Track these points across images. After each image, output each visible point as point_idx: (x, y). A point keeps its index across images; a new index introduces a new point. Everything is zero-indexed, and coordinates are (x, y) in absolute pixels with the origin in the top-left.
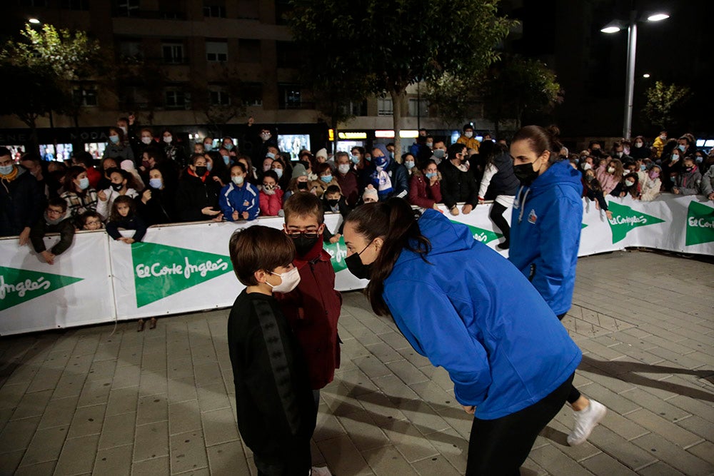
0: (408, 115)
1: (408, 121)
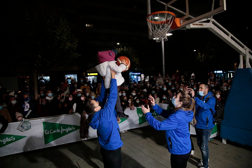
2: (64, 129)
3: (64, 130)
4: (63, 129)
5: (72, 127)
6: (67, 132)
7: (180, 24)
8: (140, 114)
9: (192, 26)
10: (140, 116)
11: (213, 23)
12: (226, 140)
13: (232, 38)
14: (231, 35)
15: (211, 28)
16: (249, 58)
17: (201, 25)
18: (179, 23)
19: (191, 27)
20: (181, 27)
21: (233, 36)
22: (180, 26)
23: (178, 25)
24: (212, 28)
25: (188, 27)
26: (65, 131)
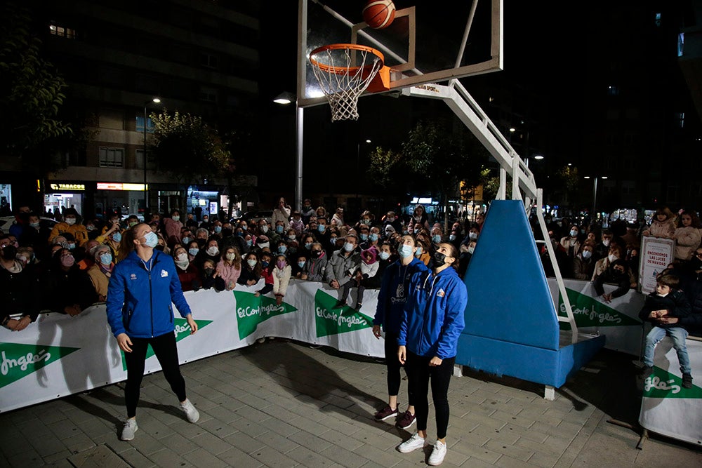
0: (135, 167)
1: (136, 174)
2: (14, 361)
3: (13, 363)
4: (8, 361)
5: (40, 353)
6: (25, 369)
7: (390, 82)
8: (241, 309)
9: (414, 91)
10: (240, 314)
11: (456, 88)
12: (462, 366)
13: (489, 127)
14: (488, 120)
15: (451, 99)
16: (519, 178)
17: (433, 89)
18: (388, 78)
19: (411, 92)
20: (390, 90)
21: (491, 123)
22: (389, 87)
23: (387, 85)
24: (454, 99)
25: (405, 92)
26: (16, 365)
